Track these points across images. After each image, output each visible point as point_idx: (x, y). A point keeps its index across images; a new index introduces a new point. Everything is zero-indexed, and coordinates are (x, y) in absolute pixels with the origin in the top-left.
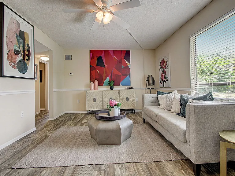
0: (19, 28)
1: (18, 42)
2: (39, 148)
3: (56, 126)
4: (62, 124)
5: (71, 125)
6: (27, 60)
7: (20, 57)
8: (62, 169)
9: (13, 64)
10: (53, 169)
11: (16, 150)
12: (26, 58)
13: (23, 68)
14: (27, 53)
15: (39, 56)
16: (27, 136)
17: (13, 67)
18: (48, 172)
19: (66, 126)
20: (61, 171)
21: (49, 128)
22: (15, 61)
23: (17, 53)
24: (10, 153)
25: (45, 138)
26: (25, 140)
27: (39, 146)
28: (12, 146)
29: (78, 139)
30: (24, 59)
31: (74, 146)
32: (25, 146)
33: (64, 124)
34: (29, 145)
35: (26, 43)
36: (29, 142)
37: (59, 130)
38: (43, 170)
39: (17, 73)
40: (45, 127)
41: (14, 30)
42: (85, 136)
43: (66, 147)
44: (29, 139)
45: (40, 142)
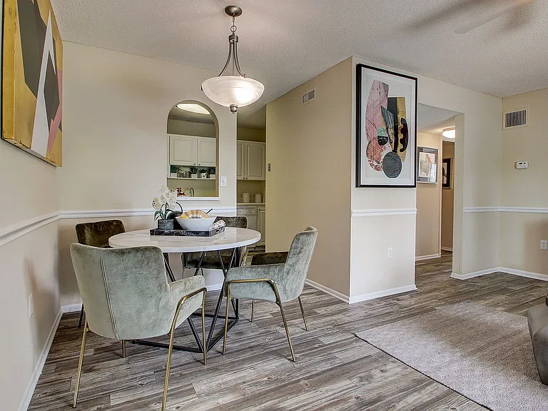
0: (387, 95)
1: (385, 120)
2: (405, 325)
3: (459, 294)
4: (477, 294)
5: (497, 305)
6: (402, 150)
7: (388, 148)
8: (424, 380)
9: (375, 163)
10: (410, 369)
11: (371, 312)
12: (400, 146)
13: (392, 167)
14: (401, 136)
15: (440, 130)
16: (396, 297)
17: (377, 168)
18: (399, 369)
19: (483, 302)
20: (419, 382)
21: (442, 294)
22: (380, 158)
23: (382, 141)
24: (362, 313)
25: (423, 311)
26: (391, 301)
27: (406, 321)
28: (369, 303)
29: (495, 343)
30: (395, 150)
31: (473, 353)
32: (387, 311)
33: (479, 298)
34: (392, 312)
35: (400, 117)
36: (395, 308)
37: (462, 305)
38: (394, 362)
39: (382, 178)
40: (435, 290)
41: (378, 103)
42: (519, 345)
43: (455, 345)
44: (398, 302)
45: (412, 314)
